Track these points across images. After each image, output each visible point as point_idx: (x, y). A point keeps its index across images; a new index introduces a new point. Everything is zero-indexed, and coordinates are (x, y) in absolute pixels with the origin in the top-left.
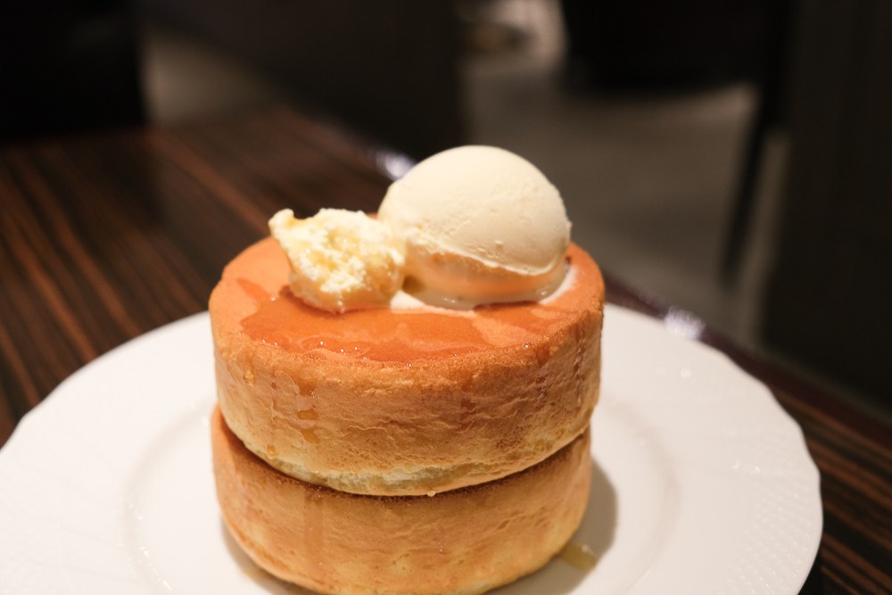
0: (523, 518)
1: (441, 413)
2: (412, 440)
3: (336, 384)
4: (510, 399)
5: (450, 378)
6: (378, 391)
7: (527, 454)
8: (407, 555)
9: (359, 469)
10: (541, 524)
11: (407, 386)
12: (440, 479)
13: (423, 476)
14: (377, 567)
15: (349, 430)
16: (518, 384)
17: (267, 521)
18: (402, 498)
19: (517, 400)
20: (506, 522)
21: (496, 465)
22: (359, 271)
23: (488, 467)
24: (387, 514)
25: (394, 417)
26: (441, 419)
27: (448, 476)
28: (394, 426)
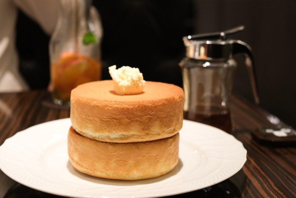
1: (126, 116)
2: (118, 124)
3: (99, 106)
4: (146, 115)
6: (110, 108)
8: (116, 161)
9: (104, 133)
10: (157, 160)
11: (117, 107)
12: (125, 138)
13: (121, 137)
14: (107, 164)
15: (101, 120)
16: (149, 111)
17: (79, 151)
18: (115, 143)
19: (148, 116)
20: (145, 156)
21: (142, 136)
22: (130, 81)
23: (140, 136)
24: (110, 147)
25: (114, 116)
26: (126, 118)
27: (128, 137)
28: (113, 119)
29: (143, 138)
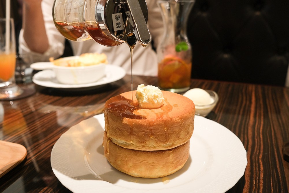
0: (147, 163)
1: (126, 129)
2: (121, 134)
4: (142, 132)
5: (128, 122)
7: (147, 147)
9: (114, 138)
12: (128, 145)
13: (125, 144)
15: (112, 128)
16: (144, 129)
20: (142, 162)
21: (139, 147)
23: (137, 146)
26: (126, 131)
28: (118, 130)
29: (140, 149)
